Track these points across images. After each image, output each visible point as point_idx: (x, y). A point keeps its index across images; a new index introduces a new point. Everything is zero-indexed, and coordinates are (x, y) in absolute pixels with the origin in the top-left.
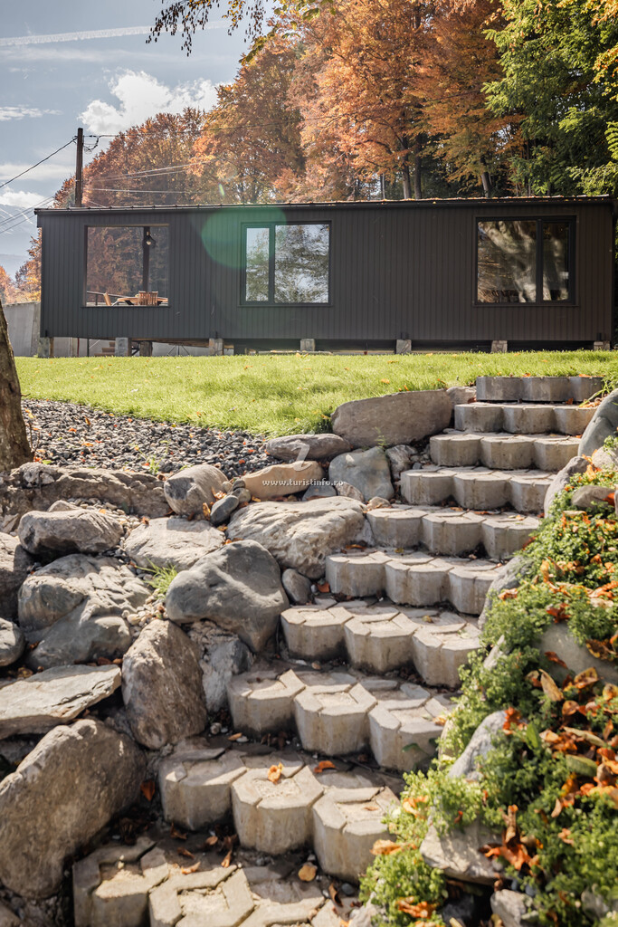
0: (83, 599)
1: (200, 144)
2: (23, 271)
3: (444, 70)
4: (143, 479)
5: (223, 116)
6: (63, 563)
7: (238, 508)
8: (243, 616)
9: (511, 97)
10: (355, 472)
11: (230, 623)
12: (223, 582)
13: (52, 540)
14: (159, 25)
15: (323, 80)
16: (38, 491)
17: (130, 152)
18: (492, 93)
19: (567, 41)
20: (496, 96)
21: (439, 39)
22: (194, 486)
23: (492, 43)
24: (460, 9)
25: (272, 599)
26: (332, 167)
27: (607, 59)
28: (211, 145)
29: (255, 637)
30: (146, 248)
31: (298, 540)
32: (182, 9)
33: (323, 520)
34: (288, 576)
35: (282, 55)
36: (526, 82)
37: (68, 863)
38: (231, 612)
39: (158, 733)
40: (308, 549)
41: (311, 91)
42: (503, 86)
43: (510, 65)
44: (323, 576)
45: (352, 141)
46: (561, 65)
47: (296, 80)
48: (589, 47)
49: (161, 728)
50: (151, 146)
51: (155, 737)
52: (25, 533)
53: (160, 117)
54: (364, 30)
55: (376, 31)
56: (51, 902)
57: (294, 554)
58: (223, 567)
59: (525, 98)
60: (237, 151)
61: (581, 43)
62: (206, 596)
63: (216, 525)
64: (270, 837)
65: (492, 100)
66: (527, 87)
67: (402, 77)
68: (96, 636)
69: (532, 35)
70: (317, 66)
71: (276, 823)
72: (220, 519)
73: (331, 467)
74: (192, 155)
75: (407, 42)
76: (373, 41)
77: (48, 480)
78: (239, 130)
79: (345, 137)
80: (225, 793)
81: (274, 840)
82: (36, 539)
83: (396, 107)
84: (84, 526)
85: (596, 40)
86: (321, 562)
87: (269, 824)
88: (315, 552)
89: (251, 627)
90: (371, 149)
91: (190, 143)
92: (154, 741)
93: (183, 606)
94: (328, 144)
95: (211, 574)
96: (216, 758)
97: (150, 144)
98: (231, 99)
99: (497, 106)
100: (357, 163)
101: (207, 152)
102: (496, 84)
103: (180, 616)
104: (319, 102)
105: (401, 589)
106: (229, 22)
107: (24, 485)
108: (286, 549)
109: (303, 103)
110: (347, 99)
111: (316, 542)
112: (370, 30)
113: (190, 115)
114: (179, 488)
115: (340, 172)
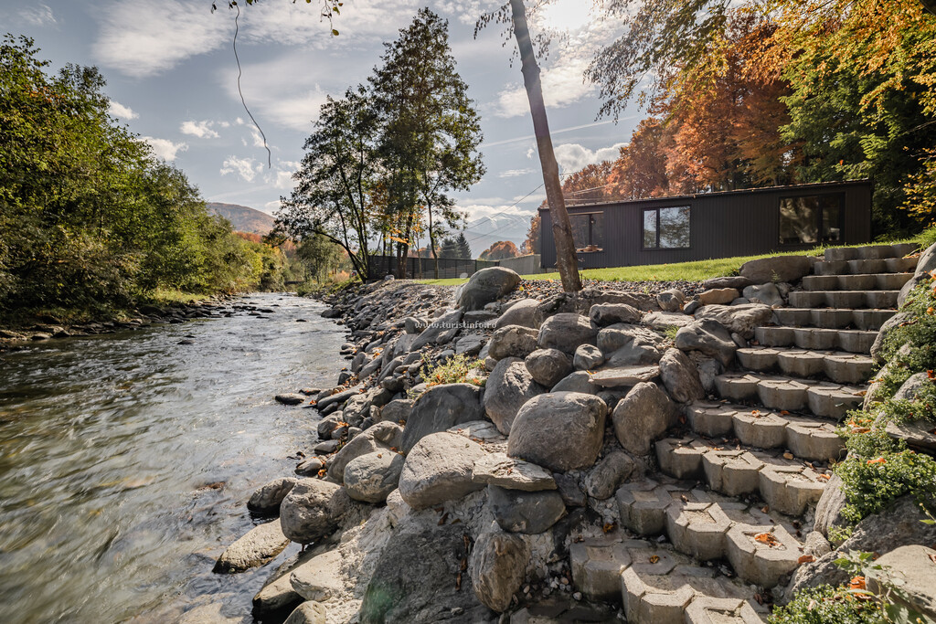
0: (632, 338)
1: (611, 178)
2: (524, 245)
3: (752, 124)
4: (643, 296)
5: (623, 162)
6: (617, 325)
7: (698, 307)
8: (718, 349)
9: (796, 132)
10: (759, 294)
11: (711, 351)
12: (704, 334)
13: (608, 316)
14: (602, 111)
15: (678, 138)
16: (593, 300)
17: (575, 184)
18: (784, 132)
19: (836, 96)
20: (787, 133)
21: (749, 107)
22: (674, 296)
23: (784, 104)
24: (771, 82)
25: (731, 343)
26: (685, 181)
27: (869, 97)
28: (616, 178)
29: (725, 359)
30: (590, 224)
31: (738, 319)
32: (614, 102)
33: (751, 311)
34: (735, 336)
35: (654, 128)
36: (807, 123)
37: (652, 442)
38: (711, 346)
39: (684, 395)
40: (745, 324)
41: (672, 144)
42: (792, 127)
43: (797, 114)
44: (754, 337)
45: (696, 168)
46: (831, 110)
47: (663, 140)
48: (851, 97)
49: (685, 393)
50: (585, 181)
51: (682, 397)
52: (594, 314)
53: (590, 166)
54: (703, 108)
55: (709, 108)
56: (646, 457)
57: (736, 325)
58: (702, 327)
59: (805, 132)
60: (630, 179)
61: (845, 95)
62: (698, 338)
63: (688, 314)
64: (761, 439)
65: (784, 136)
66: (807, 126)
67: (725, 131)
68: (642, 353)
69: (810, 96)
70: (676, 130)
71: (765, 432)
72: (689, 311)
73: (744, 291)
74: (607, 183)
75: (727, 112)
76: (707, 114)
77: (597, 295)
78: (632, 169)
79: (692, 166)
80: (729, 420)
81: (764, 441)
82: (601, 315)
83: (722, 147)
84: (624, 310)
85: (856, 92)
86: (752, 330)
87: (761, 433)
88: (748, 325)
89: (722, 354)
90: (706, 172)
91: (605, 178)
92: (682, 398)
93: (687, 341)
94: (680, 170)
95: (697, 329)
96: (718, 408)
97: (585, 179)
98: (626, 154)
99: (787, 138)
100: (698, 179)
101: (614, 182)
102: (787, 126)
103: (685, 346)
104: (677, 149)
105: (807, 341)
106: (639, 104)
107: (585, 297)
108: (732, 323)
109: (667, 150)
110: (693, 146)
111: (748, 320)
112: (706, 108)
113: (606, 164)
114: (666, 297)
115: (688, 184)
